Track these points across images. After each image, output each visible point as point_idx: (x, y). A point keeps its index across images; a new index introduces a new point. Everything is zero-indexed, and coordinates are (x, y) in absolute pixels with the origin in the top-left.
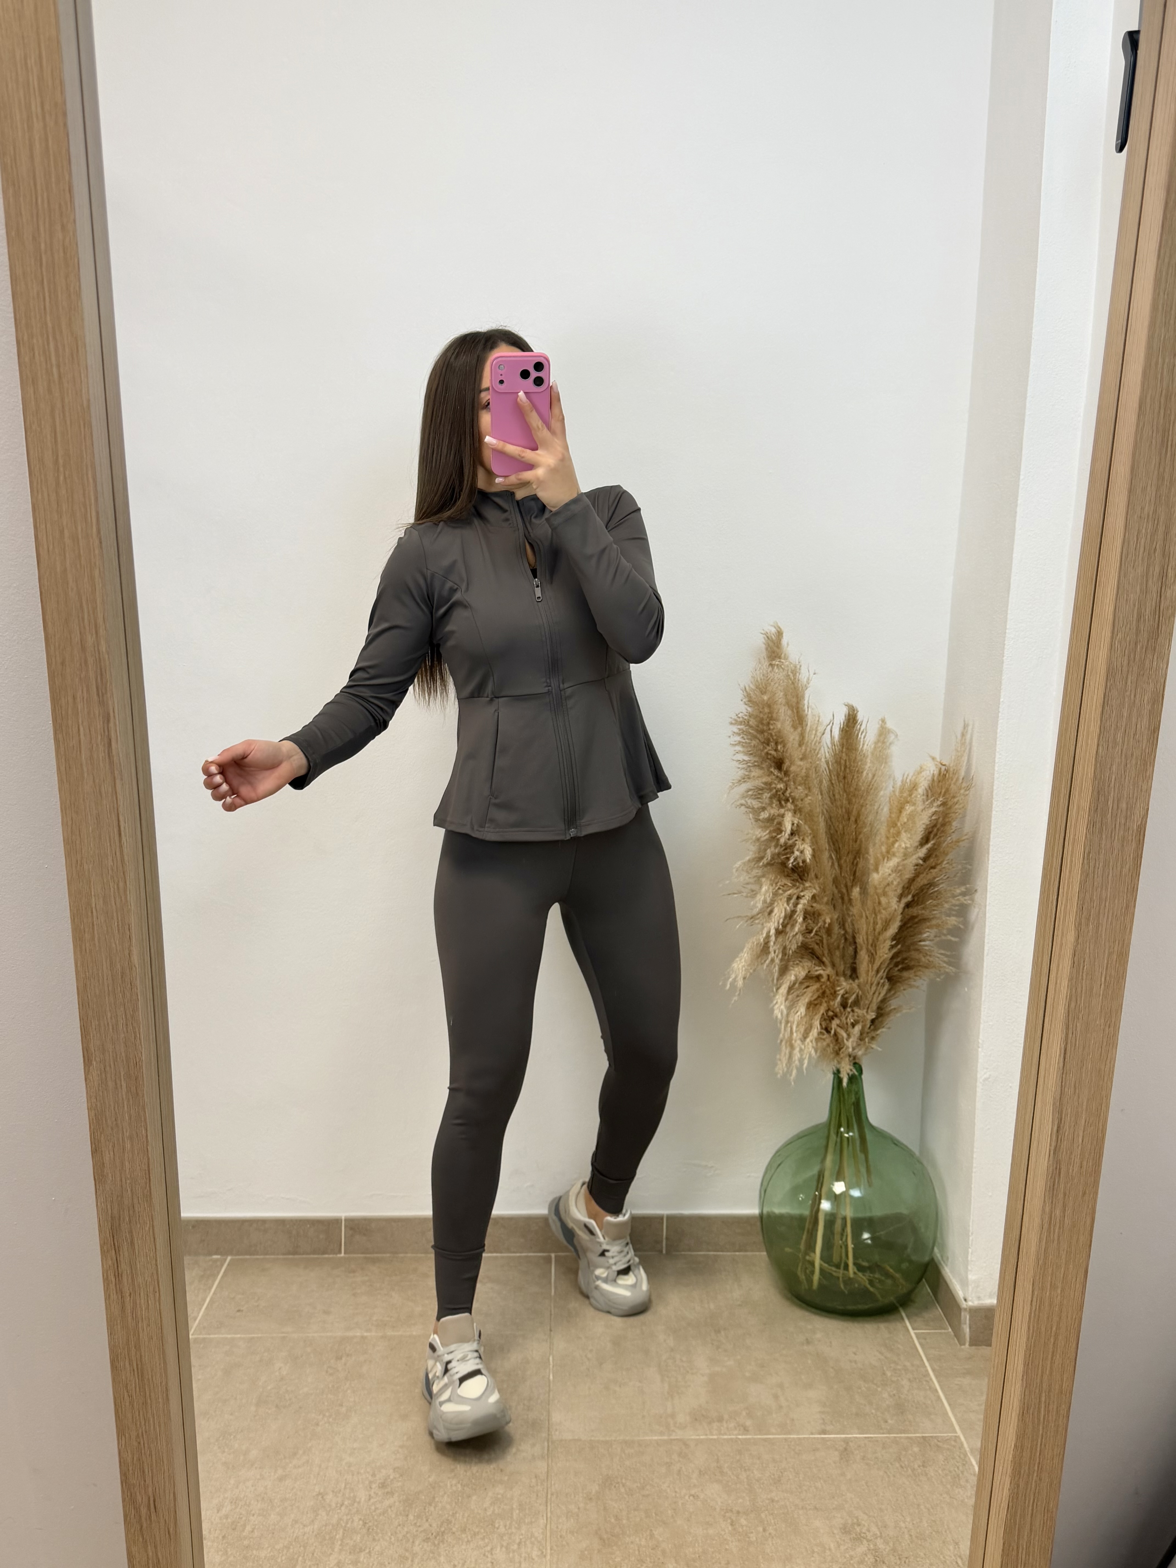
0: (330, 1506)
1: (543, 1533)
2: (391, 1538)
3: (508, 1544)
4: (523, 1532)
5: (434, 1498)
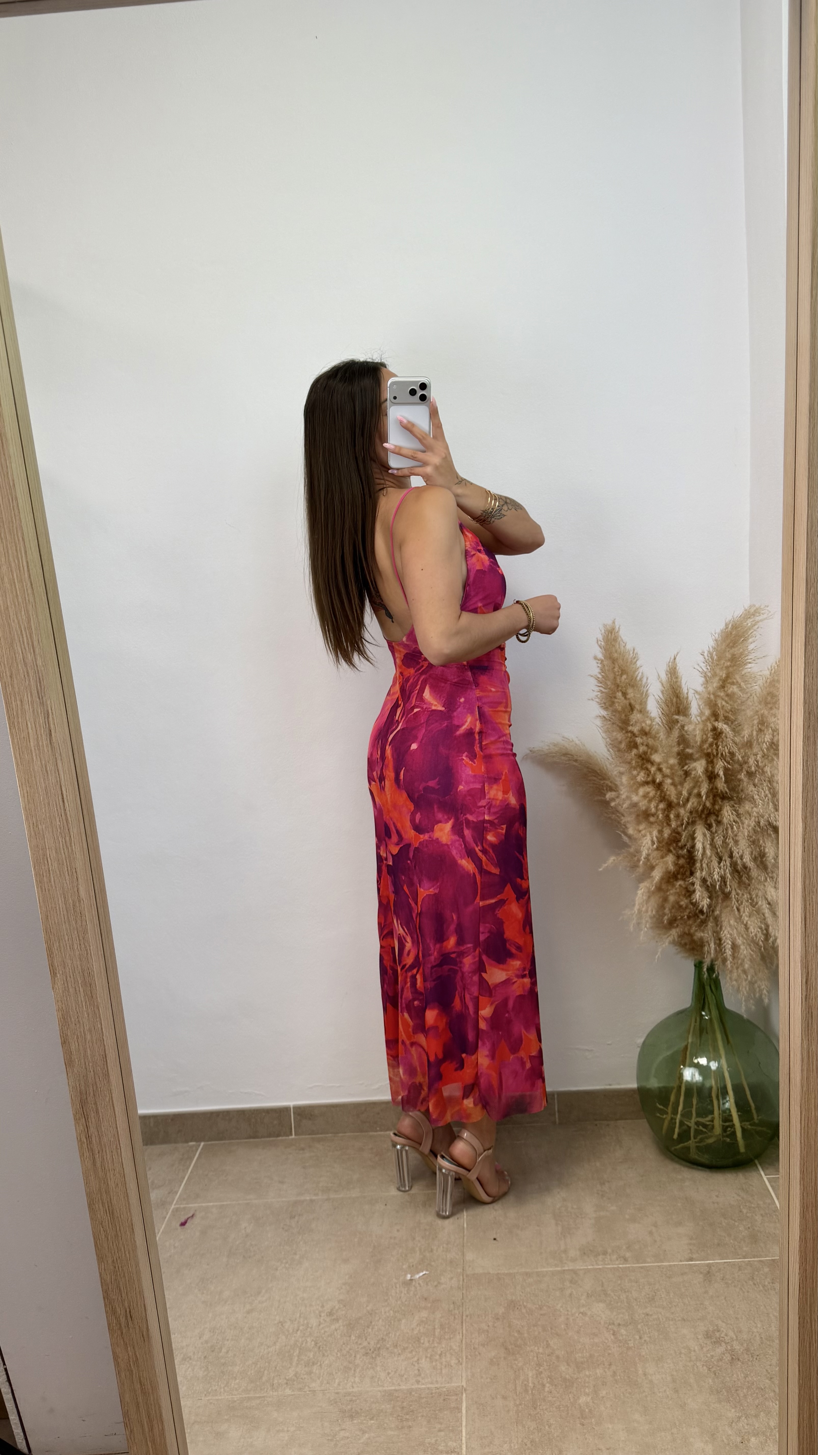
0: (288, 1331)
1: (459, 1346)
2: (337, 1354)
3: (431, 1355)
4: (444, 1346)
5: (371, 1322)
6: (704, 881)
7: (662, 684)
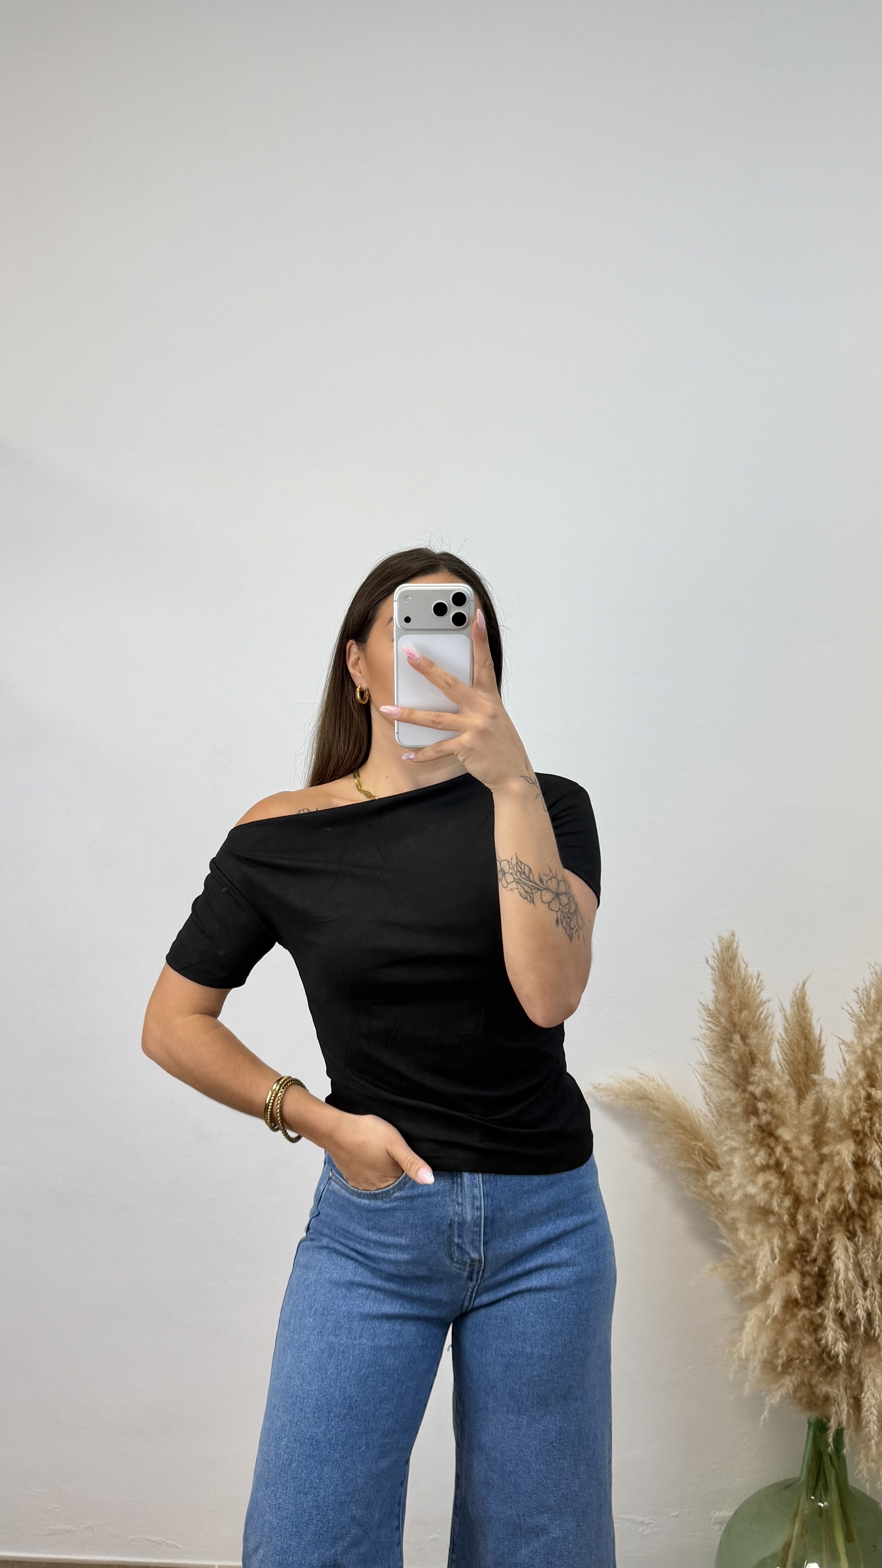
6: (840, 1316)
7: (786, 1019)
